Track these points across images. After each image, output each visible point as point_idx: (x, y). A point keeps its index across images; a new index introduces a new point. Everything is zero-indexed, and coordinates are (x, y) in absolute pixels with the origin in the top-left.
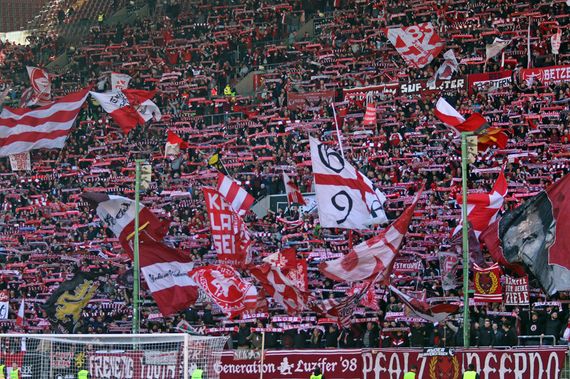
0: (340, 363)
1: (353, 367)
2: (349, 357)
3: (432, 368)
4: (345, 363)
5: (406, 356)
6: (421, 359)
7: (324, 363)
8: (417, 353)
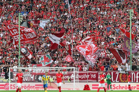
0: (90, 75)
1: (95, 77)
2: (93, 74)
3: (120, 76)
4: (92, 75)
5: (112, 73)
6: (117, 74)
7: (85, 75)
8: (116, 72)
